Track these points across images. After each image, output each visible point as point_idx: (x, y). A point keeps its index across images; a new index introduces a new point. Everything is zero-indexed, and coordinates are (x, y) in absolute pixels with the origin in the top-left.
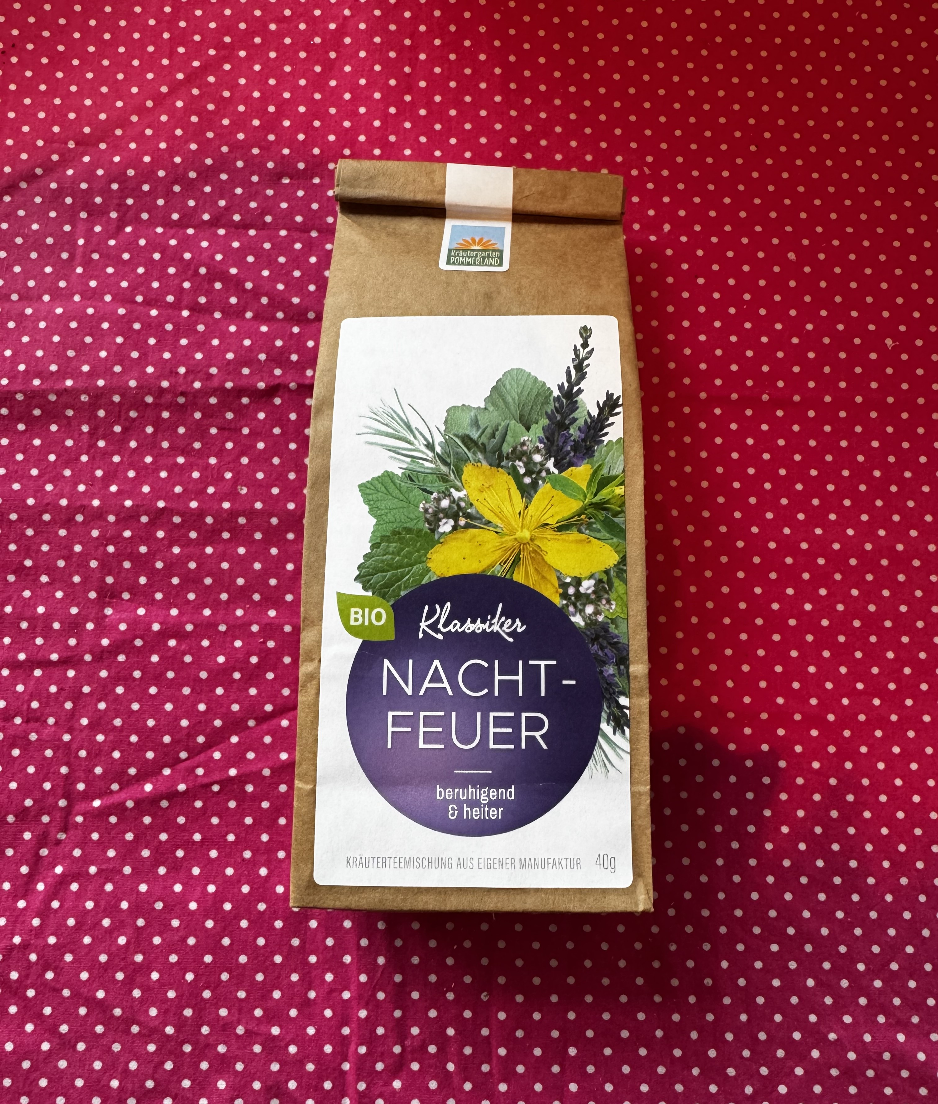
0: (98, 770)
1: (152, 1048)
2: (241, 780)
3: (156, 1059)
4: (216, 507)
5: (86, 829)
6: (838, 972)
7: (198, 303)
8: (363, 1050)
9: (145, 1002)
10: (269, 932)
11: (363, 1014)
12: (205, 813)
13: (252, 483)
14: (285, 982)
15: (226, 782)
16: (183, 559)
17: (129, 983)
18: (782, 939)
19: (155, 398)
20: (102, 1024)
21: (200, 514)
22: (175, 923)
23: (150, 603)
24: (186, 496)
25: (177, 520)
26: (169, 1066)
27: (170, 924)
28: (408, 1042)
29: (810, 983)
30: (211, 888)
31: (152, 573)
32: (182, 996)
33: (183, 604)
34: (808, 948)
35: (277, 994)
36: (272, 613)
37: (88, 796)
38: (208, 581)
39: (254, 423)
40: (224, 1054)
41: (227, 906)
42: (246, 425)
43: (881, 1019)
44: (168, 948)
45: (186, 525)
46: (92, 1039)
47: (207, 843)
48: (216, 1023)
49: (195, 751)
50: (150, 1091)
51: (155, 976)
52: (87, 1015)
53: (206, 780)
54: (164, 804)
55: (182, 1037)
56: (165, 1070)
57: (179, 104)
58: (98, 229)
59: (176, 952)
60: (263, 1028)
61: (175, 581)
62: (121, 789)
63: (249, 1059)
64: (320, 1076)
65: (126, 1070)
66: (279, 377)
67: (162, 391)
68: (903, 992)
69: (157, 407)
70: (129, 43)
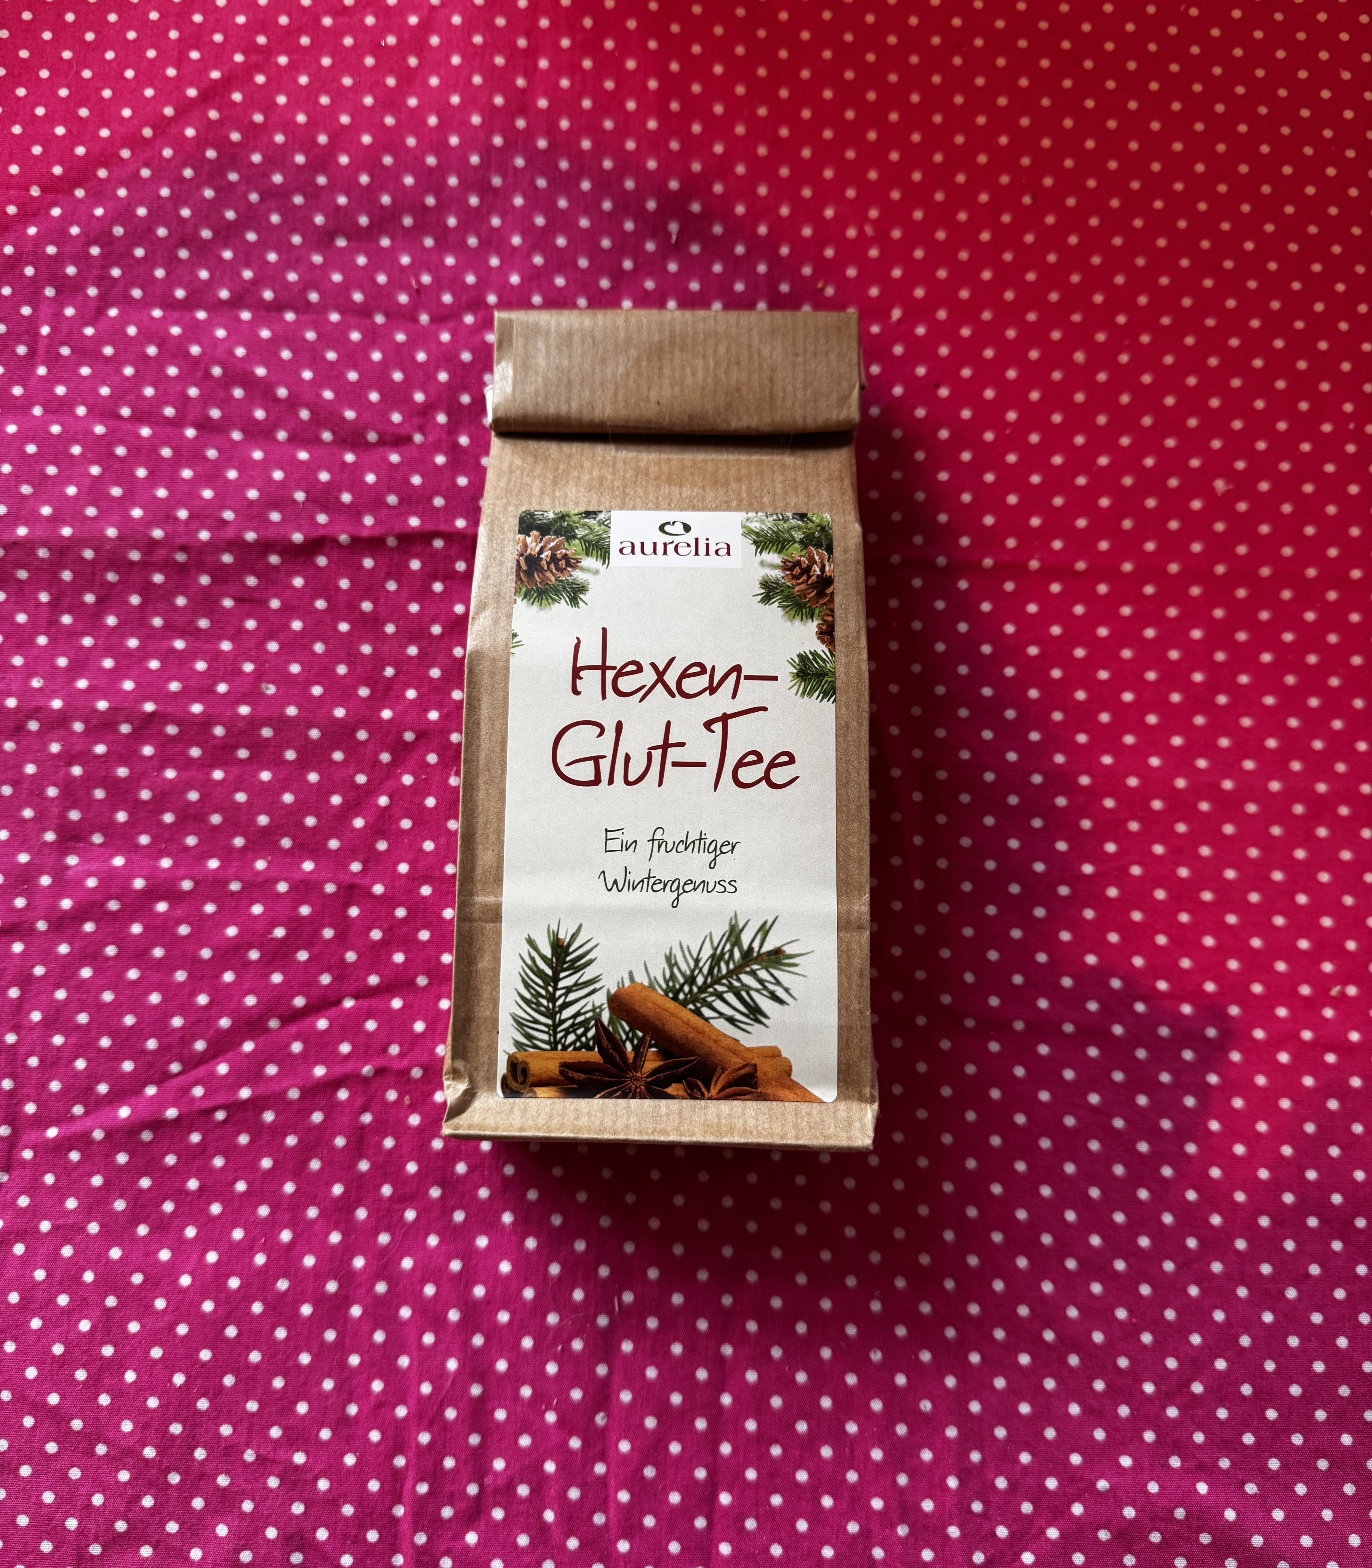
0: (55, 1086)
1: (124, 1476)
2: (257, 1104)
3: (130, 1491)
4: (228, 713)
5: (38, 1168)
6: (1115, 1394)
7: (209, 419)
8: (423, 1488)
9: (115, 1413)
10: (292, 1320)
11: (424, 1438)
12: (204, 1151)
13: (284, 680)
14: (315, 1390)
15: (235, 1108)
16: (179, 788)
17: (94, 1386)
18: (1036, 1346)
19: (144, 554)
20: (55, 1440)
21: (206, 722)
22: (160, 1304)
23: (130, 848)
24: (187, 695)
25: (172, 730)
26: (148, 1502)
27: (152, 1305)
28: (488, 1480)
29: (1074, 1409)
30: (212, 1257)
31: (135, 807)
32: (168, 1405)
33: (180, 852)
34: (1074, 1360)
35: (302, 1408)
36: (308, 866)
37: (40, 1122)
38: (216, 819)
39: (288, 593)
40: (225, 1489)
41: (234, 1283)
42: (276, 596)
43: (1175, 1462)
44: (148, 1339)
45: (185, 739)
46: (41, 1461)
47: (206, 1194)
48: (214, 1444)
49: (192, 1062)
50: (120, 1535)
51: (130, 1376)
52: (34, 1428)
53: (207, 1104)
54: (146, 1136)
55: (166, 1463)
56: (142, 1508)
57: (190, 132)
58: (69, 312)
59: (161, 1344)
60: (281, 1455)
61: (168, 818)
62: (86, 1114)
63: (261, 1496)
64: (361, 1522)
65: (89, 1505)
66: (324, 526)
67: (154, 544)
68: (1209, 1424)
69: (146, 566)
70: (122, 45)
